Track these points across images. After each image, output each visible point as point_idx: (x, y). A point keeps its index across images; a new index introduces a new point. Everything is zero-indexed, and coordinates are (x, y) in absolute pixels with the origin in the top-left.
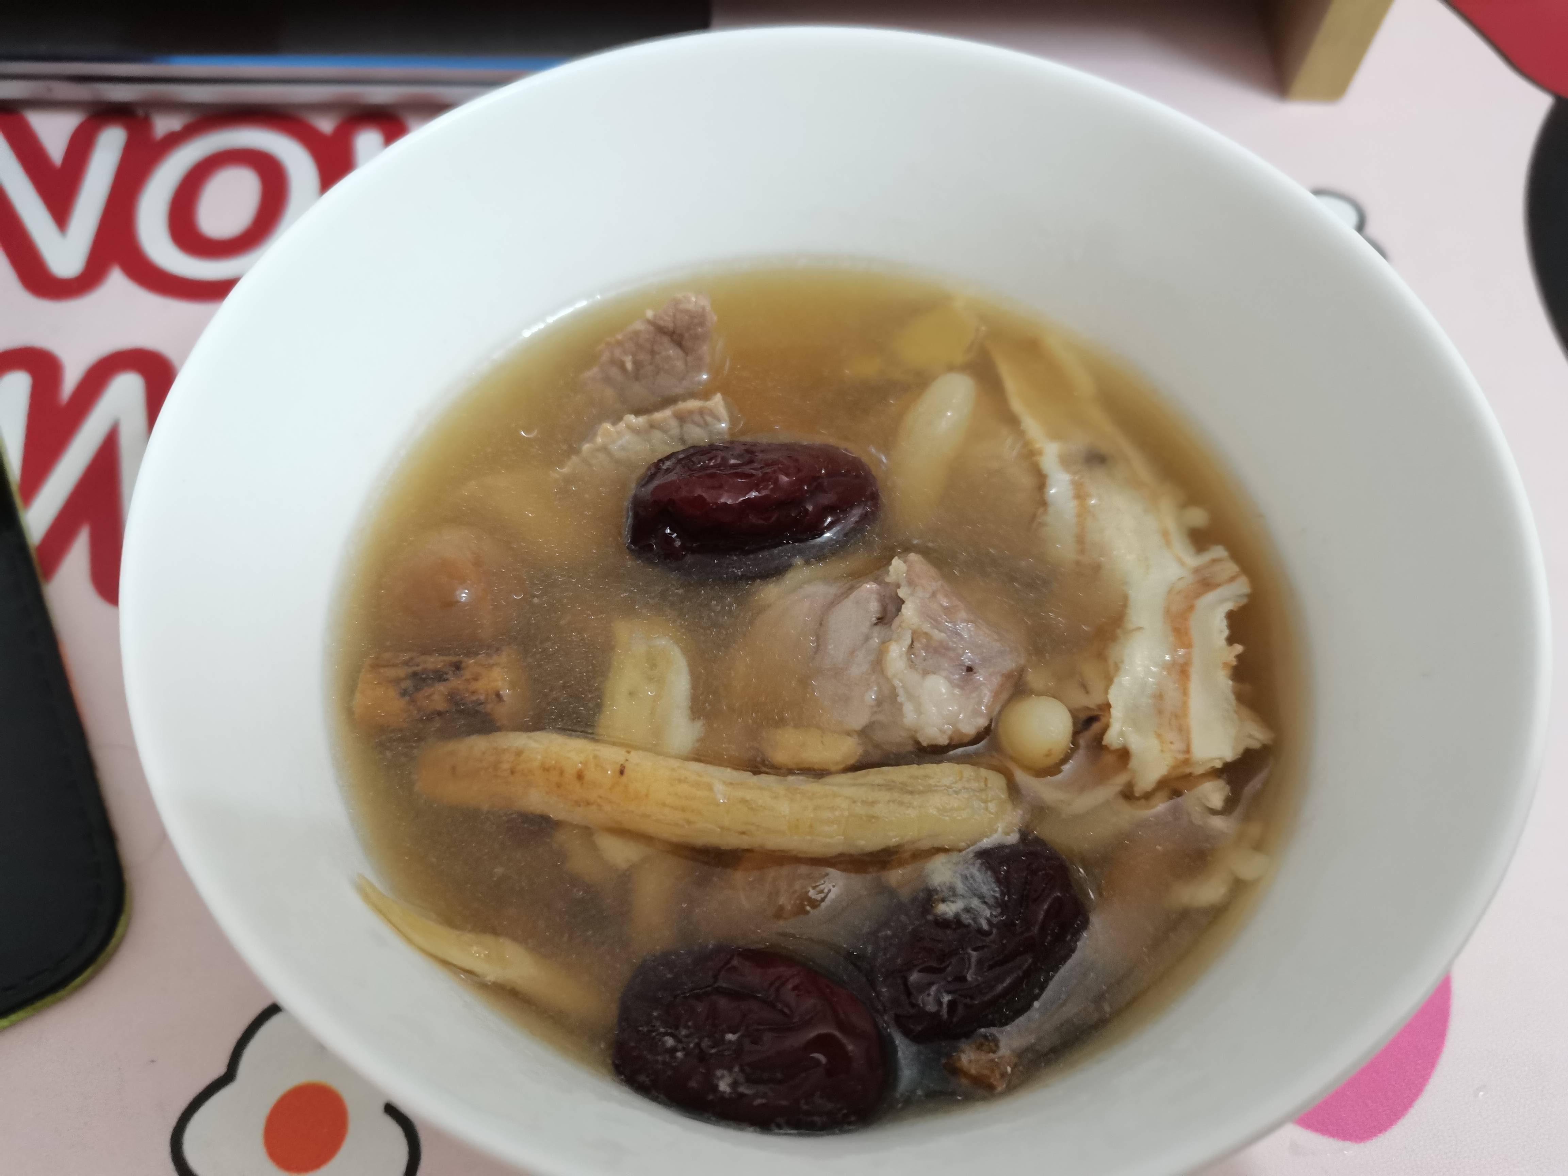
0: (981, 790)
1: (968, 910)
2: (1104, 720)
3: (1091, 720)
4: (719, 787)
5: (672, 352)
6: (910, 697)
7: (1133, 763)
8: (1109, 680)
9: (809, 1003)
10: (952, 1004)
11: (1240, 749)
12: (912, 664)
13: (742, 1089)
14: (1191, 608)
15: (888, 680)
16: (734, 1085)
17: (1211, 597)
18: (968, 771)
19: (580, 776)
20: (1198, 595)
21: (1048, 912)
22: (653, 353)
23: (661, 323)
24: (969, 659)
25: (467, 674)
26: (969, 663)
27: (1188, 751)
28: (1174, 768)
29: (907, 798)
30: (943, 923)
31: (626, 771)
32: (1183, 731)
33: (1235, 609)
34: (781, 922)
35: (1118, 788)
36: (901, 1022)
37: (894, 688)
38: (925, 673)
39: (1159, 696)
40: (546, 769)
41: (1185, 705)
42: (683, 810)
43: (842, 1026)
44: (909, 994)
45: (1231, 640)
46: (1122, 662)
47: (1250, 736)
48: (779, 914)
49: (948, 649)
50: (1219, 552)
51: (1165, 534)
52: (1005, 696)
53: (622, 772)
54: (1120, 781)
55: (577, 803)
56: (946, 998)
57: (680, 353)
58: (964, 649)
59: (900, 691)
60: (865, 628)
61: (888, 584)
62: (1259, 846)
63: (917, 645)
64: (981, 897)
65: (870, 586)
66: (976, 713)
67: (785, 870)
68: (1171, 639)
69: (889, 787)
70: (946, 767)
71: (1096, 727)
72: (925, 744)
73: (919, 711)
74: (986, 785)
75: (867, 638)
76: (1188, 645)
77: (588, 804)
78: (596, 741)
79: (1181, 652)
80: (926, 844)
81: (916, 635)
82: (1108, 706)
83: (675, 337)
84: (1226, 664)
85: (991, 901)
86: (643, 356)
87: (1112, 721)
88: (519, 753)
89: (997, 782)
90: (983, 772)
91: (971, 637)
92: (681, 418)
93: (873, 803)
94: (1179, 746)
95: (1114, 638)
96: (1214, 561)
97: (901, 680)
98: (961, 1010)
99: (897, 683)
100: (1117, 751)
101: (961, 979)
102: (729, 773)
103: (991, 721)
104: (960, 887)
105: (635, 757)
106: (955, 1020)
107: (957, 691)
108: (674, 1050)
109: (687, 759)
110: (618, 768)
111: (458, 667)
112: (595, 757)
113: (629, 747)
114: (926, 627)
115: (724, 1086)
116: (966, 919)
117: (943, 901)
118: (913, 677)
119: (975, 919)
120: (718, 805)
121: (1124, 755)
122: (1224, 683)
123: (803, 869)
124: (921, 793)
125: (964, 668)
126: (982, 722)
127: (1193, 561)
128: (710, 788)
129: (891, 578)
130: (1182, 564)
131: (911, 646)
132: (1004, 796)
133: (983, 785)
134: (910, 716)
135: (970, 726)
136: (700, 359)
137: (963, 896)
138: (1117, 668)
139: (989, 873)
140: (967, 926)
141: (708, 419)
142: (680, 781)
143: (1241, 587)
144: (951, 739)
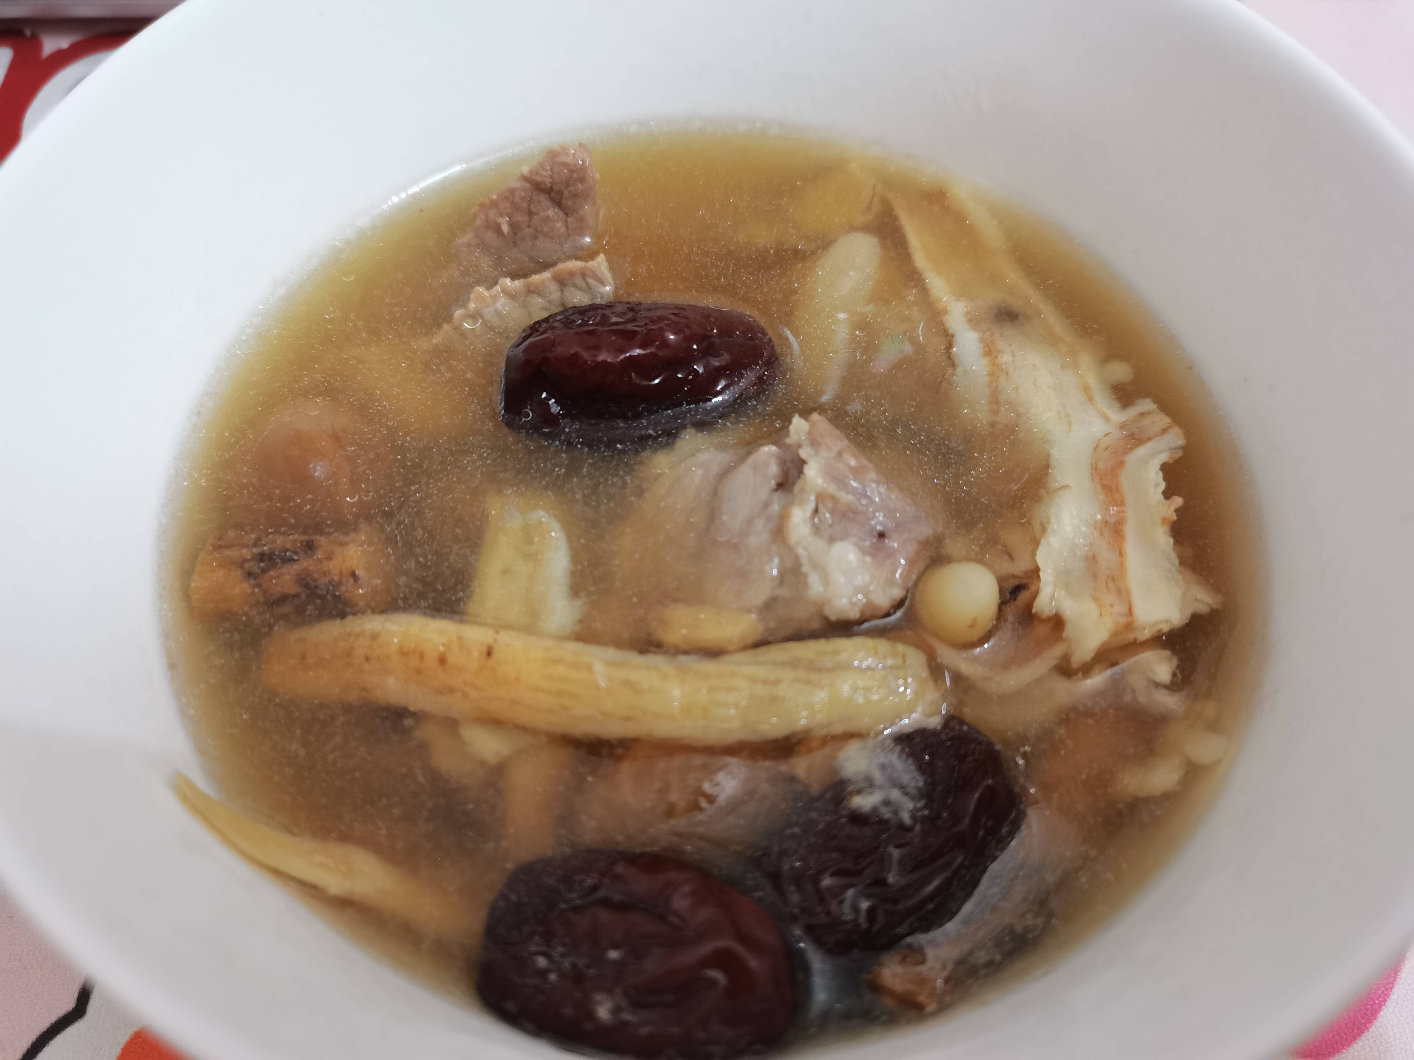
0: (898, 668)
1: (887, 803)
2: (1033, 588)
3: (1018, 589)
4: (599, 668)
5: (552, 212)
6: (816, 566)
7: (1068, 632)
8: (1036, 543)
9: (705, 914)
10: (871, 912)
11: (1188, 614)
12: (816, 530)
13: (627, 1016)
14: (1121, 464)
15: (790, 549)
16: (616, 1011)
17: (1142, 451)
18: (883, 645)
19: (442, 660)
20: (1127, 451)
21: (979, 803)
22: (530, 213)
23: (538, 179)
24: (881, 524)
25: (320, 555)
26: (879, 528)
27: (1130, 613)
28: (1115, 634)
29: (814, 677)
30: (858, 818)
31: (495, 653)
32: (1123, 594)
33: (1171, 462)
34: (673, 822)
35: (1053, 663)
36: (813, 932)
37: (797, 559)
38: (832, 540)
39: (1092, 559)
40: (404, 653)
41: (1122, 566)
42: (559, 694)
43: (743, 938)
44: (822, 900)
45: (1167, 494)
46: (1049, 522)
47: (1196, 600)
48: (670, 812)
49: (856, 512)
50: (1147, 405)
51: (1086, 390)
52: (921, 565)
53: (489, 654)
54: (1054, 654)
55: (439, 692)
56: (865, 905)
57: (561, 213)
58: (874, 512)
59: (804, 560)
60: (764, 493)
61: (788, 446)
62: (1214, 726)
63: (821, 509)
64: (902, 787)
65: (768, 450)
66: (890, 582)
67: (677, 761)
68: (1101, 497)
69: (794, 664)
70: (857, 642)
71: (1023, 597)
72: (833, 618)
73: (826, 581)
74: (904, 661)
75: (766, 505)
76: (1121, 503)
77: (452, 690)
78: (462, 621)
79: (1114, 510)
80: (838, 729)
81: (820, 498)
82: (1037, 570)
83: (553, 194)
84: (1164, 520)
85: (914, 792)
86: (519, 218)
87: (1042, 584)
88: (374, 637)
89: (916, 659)
90: (901, 648)
91: (881, 500)
92: (562, 281)
93: (776, 682)
94: (1119, 608)
95: (1037, 499)
96: (1142, 415)
97: (805, 548)
98: (881, 919)
99: (800, 551)
100: (1049, 619)
101: (880, 882)
102: (611, 653)
103: (907, 591)
104: (878, 776)
105: (505, 637)
106: (875, 929)
107: (868, 559)
108: (545, 972)
109: (566, 638)
110: (484, 649)
111: (309, 547)
112: (460, 638)
113: (500, 626)
114: (832, 489)
115: (603, 1012)
116: (886, 813)
117: (859, 792)
118: (818, 545)
119: (895, 813)
120: (598, 687)
121: (1057, 622)
122: (1164, 540)
123: (698, 760)
124: (831, 670)
125: (875, 534)
126: (897, 593)
127: (1118, 416)
128: (589, 668)
129: (790, 440)
130: (1107, 420)
131: (816, 511)
132: (925, 674)
133: (900, 662)
134: (815, 587)
135: (883, 599)
136: (582, 220)
137: (881, 788)
138: (1044, 529)
139: (910, 761)
140: (886, 821)
141: (591, 281)
142: (555, 661)
143: (1175, 438)
144: (862, 612)
